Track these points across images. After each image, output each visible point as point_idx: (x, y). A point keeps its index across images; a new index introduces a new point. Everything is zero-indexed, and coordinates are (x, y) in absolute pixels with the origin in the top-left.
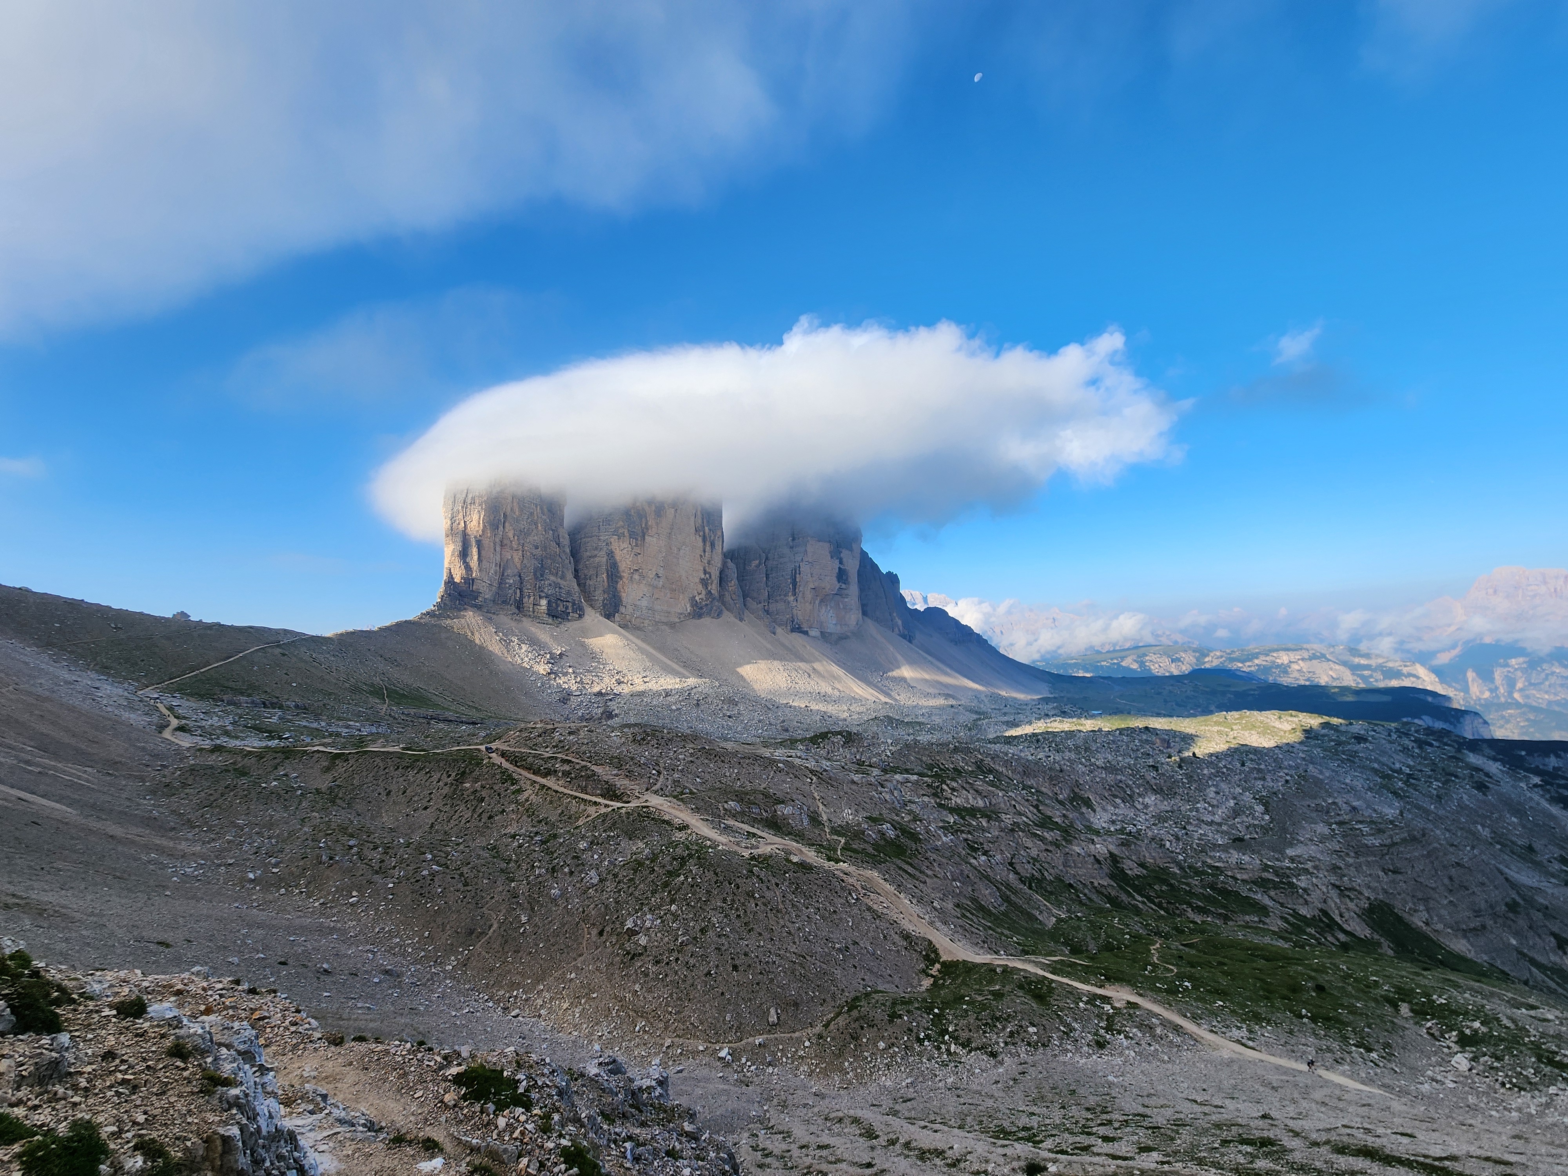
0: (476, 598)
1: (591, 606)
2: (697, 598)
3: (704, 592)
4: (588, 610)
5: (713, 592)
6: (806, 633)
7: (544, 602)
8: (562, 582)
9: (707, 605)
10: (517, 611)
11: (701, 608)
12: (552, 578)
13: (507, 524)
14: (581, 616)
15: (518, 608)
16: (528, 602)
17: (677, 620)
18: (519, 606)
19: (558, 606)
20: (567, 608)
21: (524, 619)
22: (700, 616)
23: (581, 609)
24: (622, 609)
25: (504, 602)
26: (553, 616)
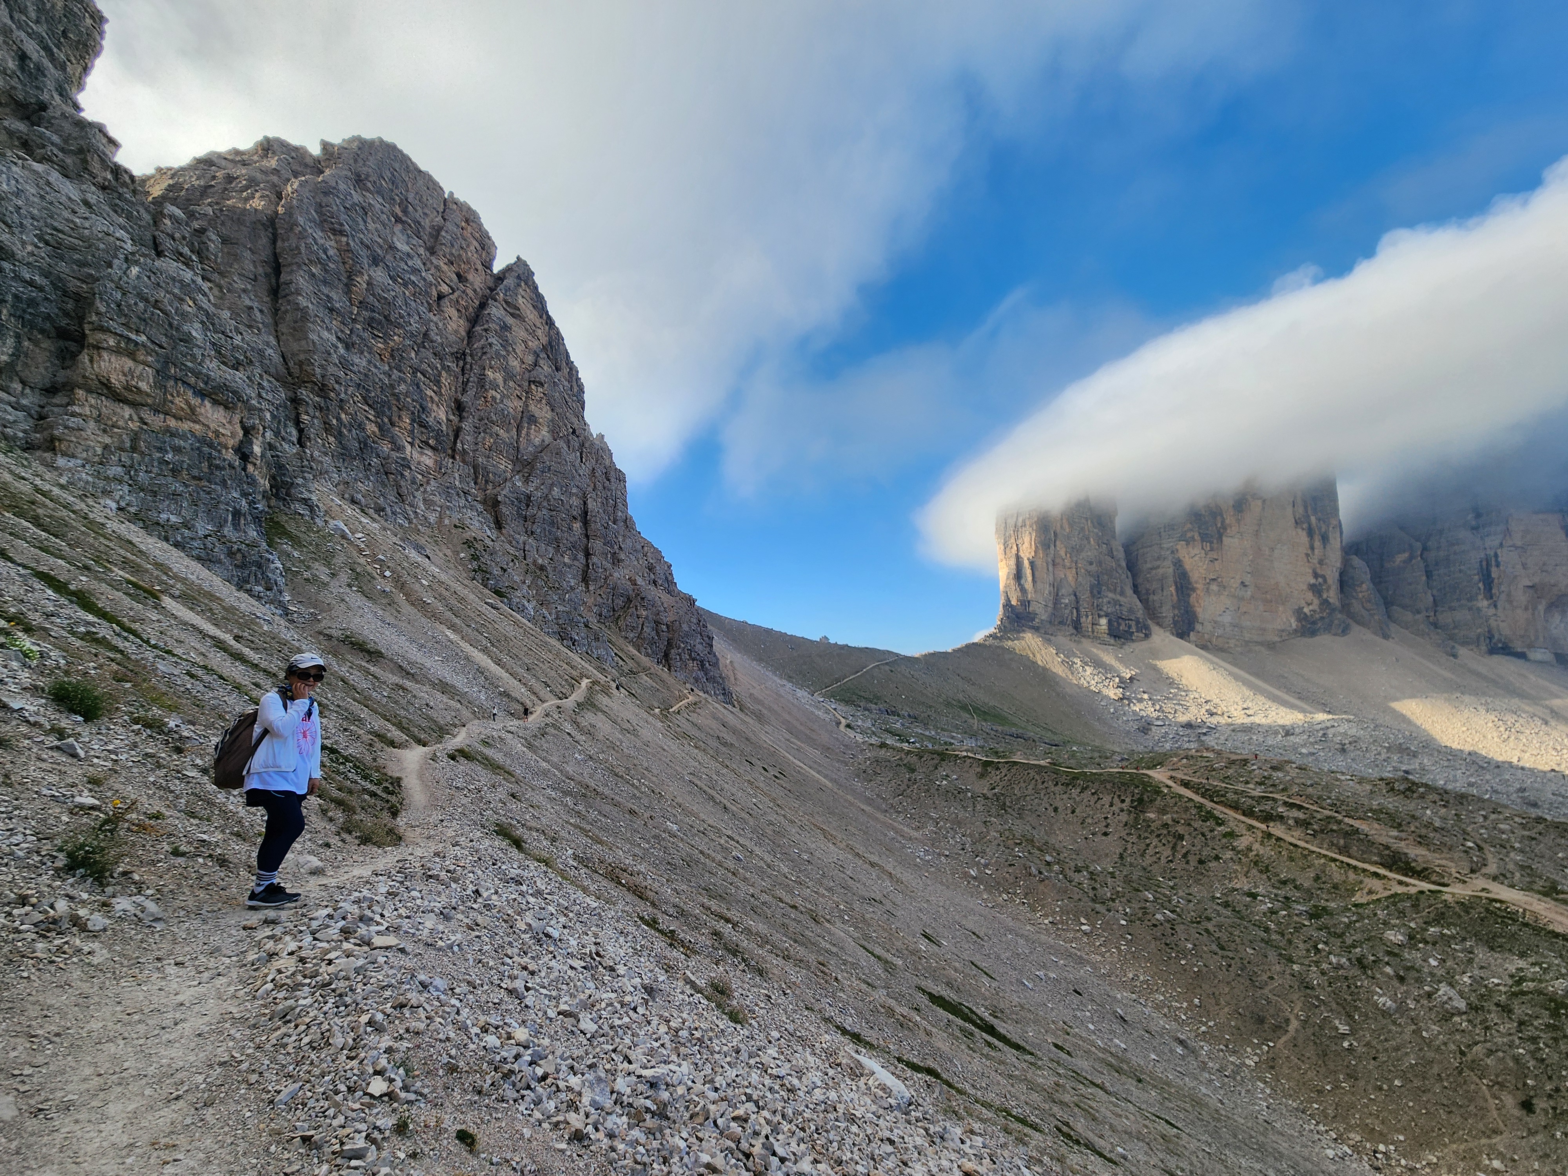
0: (1033, 620)
1: (1158, 624)
4: (1155, 628)
5: (1331, 600)
7: (1104, 621)
8: (1122, 599)
9: (1322, 618)
10: (1074, 631)
11: (1314, 623)
12: (1111, 595)
13: (1058, 543)
14: (1147, 636)
15: (1076, 628)
16: (1086, 622)
17: (1277, 639)
18: (1077, 626)
19: (1119, 624)
20: (1130, 627)
21: (1083, 640)
23: (1147, 628)
25: (1061, 623)
26: (1115, 637)
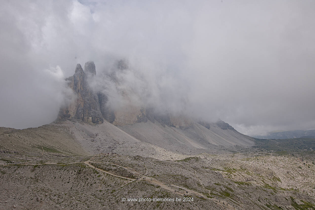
0: (69, 117)
1: (106, 119)
2: (139, 116)
3: (141, 114)
4: (105, 120)
5: (144, 114)
6: (175, 127)
7: (91, 118)
8: (97, 111)
9: (142, 118)
10: (82, 121)
11: (141, 119)
12: (93, 110)
13: (79, 93)
14: (102, 122)
15: (83, 120)
16: (85, 118)
17: (133, 123)
18: (83, 119)
19: (95, 119)
20: (98, 120)
21: (85, 124)
22: (140, 122)
23: (102, 120)
24: (115, 120)
25: (78, 118)
26: (94, 122)
